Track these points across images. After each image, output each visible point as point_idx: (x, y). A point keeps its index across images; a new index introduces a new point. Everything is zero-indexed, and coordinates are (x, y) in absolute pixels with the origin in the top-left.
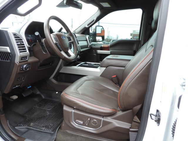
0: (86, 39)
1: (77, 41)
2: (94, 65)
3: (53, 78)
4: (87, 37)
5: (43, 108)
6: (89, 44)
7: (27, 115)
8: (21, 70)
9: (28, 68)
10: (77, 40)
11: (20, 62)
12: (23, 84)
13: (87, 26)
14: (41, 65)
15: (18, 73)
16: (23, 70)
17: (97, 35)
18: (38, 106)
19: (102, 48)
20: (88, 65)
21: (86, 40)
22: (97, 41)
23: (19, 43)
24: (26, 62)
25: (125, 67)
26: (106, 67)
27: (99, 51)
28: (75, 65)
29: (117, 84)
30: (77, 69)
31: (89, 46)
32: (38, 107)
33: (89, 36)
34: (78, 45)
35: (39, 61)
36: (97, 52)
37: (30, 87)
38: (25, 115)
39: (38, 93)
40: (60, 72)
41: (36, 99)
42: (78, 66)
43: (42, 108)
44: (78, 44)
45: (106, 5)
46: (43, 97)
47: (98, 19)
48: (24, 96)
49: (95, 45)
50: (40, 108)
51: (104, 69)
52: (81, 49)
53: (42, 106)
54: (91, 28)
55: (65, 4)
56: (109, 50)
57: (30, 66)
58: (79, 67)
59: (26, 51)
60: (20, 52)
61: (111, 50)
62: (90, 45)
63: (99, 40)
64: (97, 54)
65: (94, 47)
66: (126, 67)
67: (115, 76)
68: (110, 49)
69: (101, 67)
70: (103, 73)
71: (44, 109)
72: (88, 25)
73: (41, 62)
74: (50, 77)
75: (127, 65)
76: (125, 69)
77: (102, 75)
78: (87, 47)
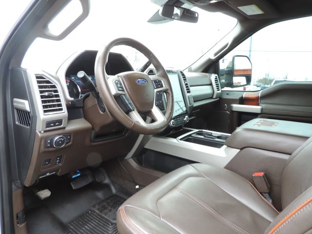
0: (211, 81)
1: (187, 87)
2: (217, 140)
3: (132, 157)
4: (213, 77)
5: (106, 214)
6: (216, 92)
7: (72, 227)
8: (48, 147)
9: (63, 142)
10: (186, 84)
11: (45, 131)
12: (60, 170)
13: (213, 58)
14: (98, 136)
15: (41, 151)
16: (52, 146)
17: (235, 73)
18: (98, 209)
19: (242, 101)
20: (202, 137)
21: (211, 84)
22: (234, 84)
23: (46, 94)
24: (60, 132)
25: (290, 154)
26: (241, 149)
27: (237, 107)
28: (175, 136)
29: (267, 195)
30: (178, 145)
31: (214, 97)
32: (97, 211)
33: (216, 75)
34: (188, 94)
35: (93, 129)
36: (231, 107)
37: (79, 175)
38: (69, 225)
39: (107, 181)
40: (145, 147)
41: (100, 195)
42: (181, 139)
43: (103, 215)
44: (189, 92)
45: (252, 10)
46: (114, 191)
47: (238, 41)
48: (74, 188)
49: (228, 92)
50: (100, 213)
51: (235, 152)
52: (195, 101)
53: (105, 211)
54: (222, 60)
55: (161, 15)
56: (258, 105)
57: (70, 139)
58: (182, 141)
59: (61, 109)
60: (45, 111)
61: (264, 106)
62: (217, 94)
63: (240, 83)
64: (232, 112)
65: (226, 97)
66: (293, 154)
67: (262, 174)
68: (262, 101)
69: (229, 146)
70: (232, 160)
71: (106, 217)
72: (216, 55)
73: (97, 129)
74: (126, 155)
75: (298, 150)
76: (290, 160)
77: (229, 167)
78: (212, 98)
